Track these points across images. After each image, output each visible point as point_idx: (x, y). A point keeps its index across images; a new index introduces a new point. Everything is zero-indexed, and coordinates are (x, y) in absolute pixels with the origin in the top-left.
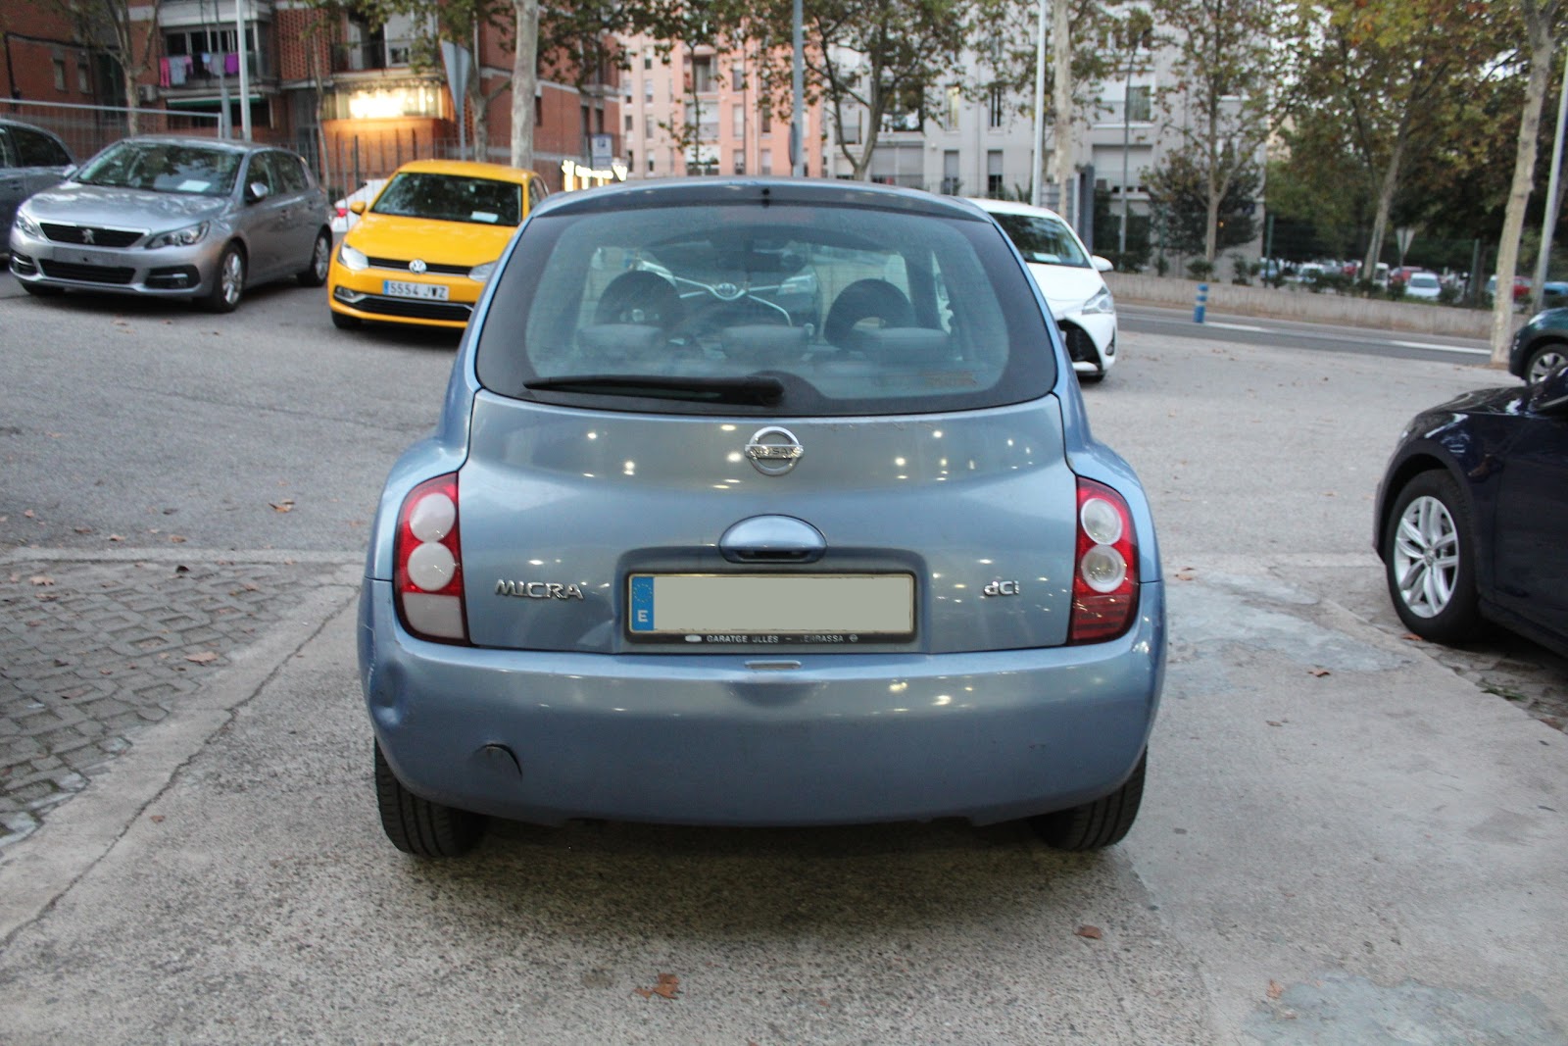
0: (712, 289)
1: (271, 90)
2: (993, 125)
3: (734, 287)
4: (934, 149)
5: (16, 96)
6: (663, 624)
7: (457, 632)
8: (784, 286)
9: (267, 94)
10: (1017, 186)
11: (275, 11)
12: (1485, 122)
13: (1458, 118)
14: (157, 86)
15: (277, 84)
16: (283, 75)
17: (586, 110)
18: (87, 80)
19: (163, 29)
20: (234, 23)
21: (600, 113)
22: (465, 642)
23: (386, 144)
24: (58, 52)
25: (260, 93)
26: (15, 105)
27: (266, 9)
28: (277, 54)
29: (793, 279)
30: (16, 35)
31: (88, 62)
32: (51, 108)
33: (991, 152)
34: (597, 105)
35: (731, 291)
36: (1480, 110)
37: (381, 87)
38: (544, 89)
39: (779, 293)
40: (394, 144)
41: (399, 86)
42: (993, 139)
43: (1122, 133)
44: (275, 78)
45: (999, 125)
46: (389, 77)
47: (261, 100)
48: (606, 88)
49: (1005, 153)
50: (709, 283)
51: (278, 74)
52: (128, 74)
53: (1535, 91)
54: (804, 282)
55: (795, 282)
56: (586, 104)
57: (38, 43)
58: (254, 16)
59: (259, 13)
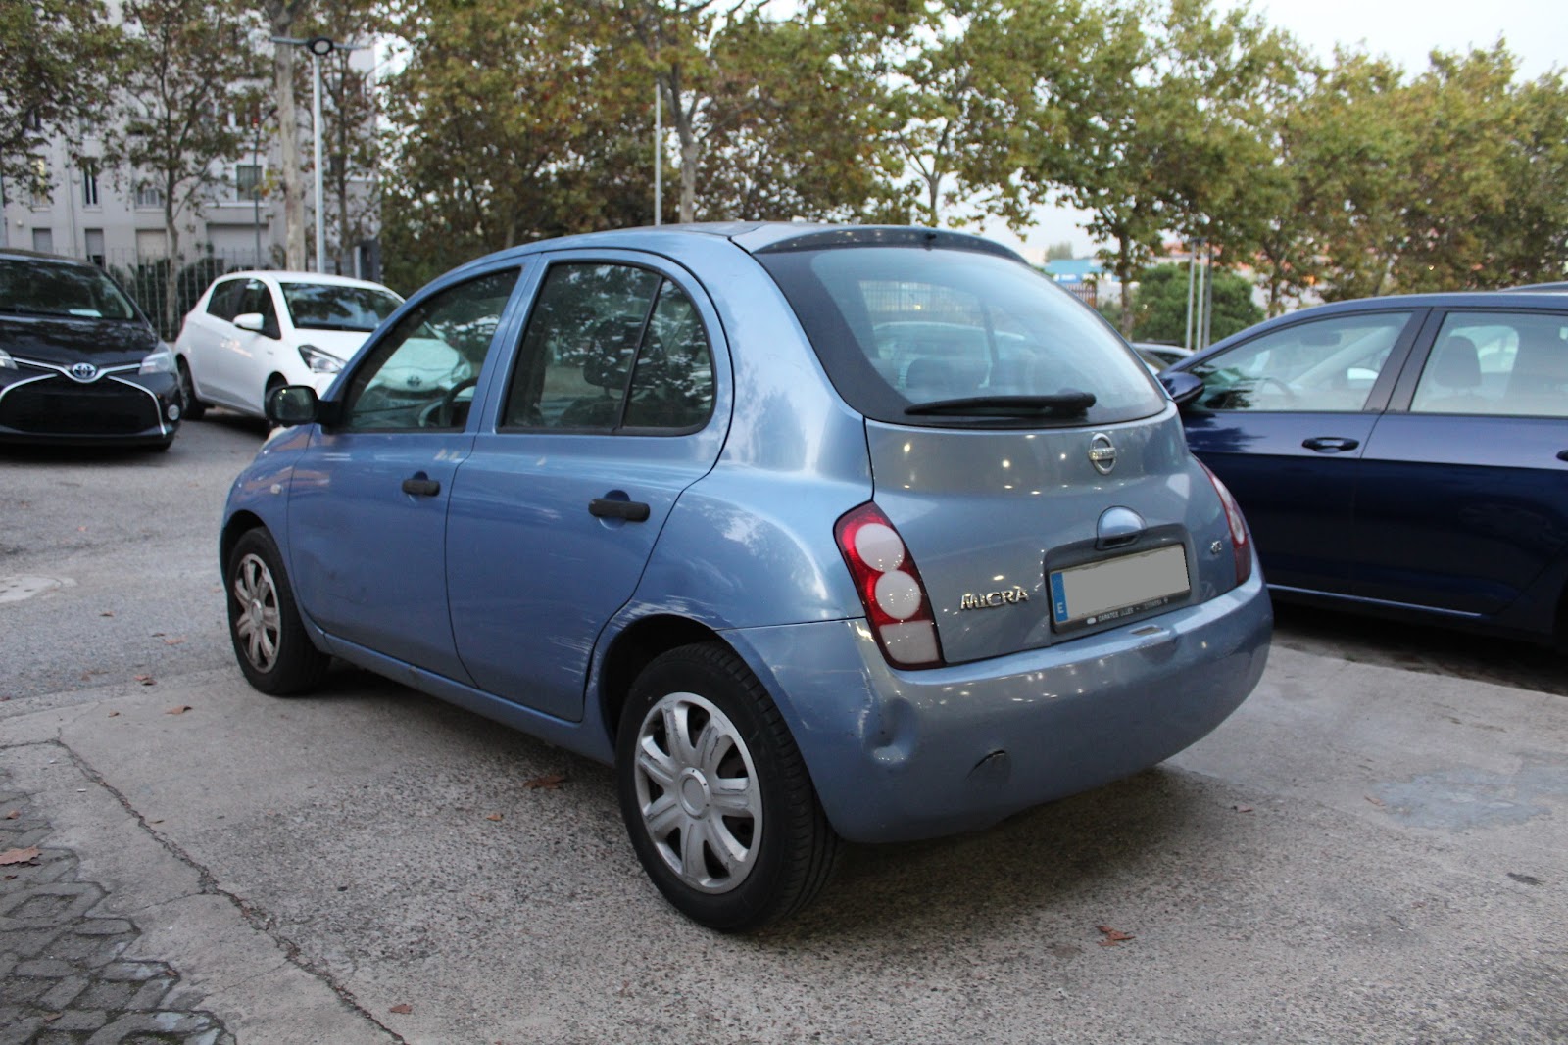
0: (65, 371)
2: (88, 201)
4: (20, 227)
6: (1074, 613)
7: (930, 654)
8: (144, 364)
10: (130, 266)
12: (588, 206)
13: (566, 202)
22: (940, 663)
29: (152, 357)
33: (88, 231)
35: (89, 372)
36: (583, 195)
39: (141, 372)
42: (89, 217)
43: (253, 212)
45: (95, 201)
49: (105, 232)
50: (62, 365)
53: (688, 180)
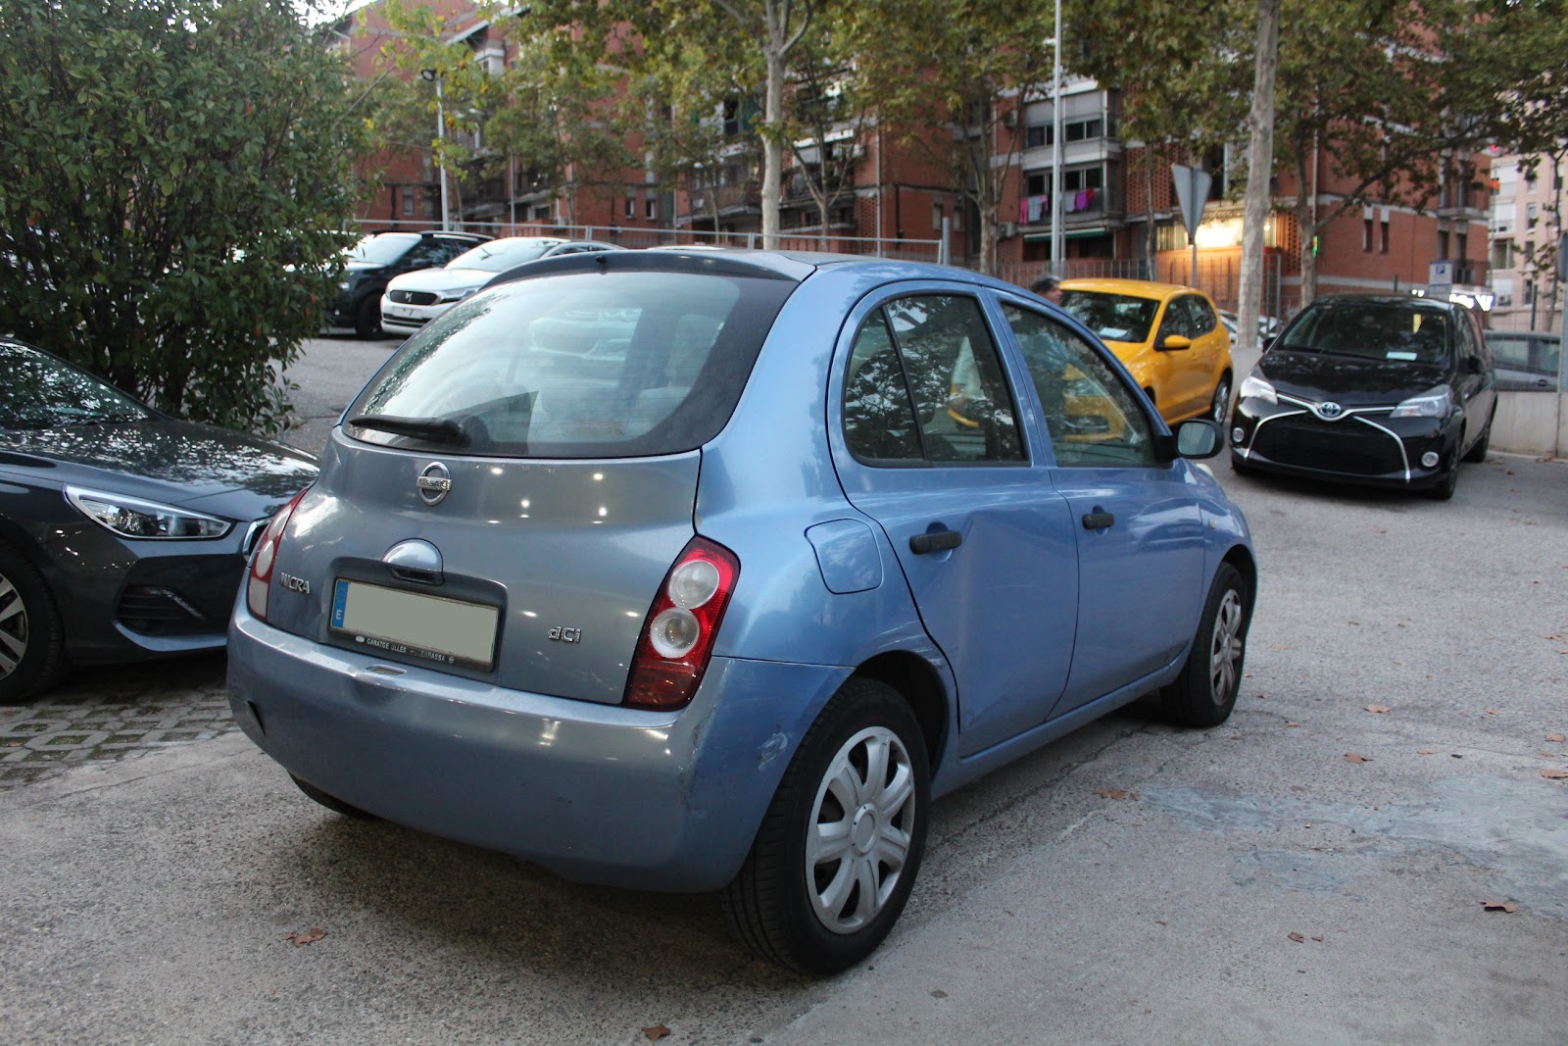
0: (1314, 408)
1: (1115, 223)
3: (1338, 407)
5: (900, 236)
6: (348, 625)
7: (263, 611)
8: (1399, 408)
9: (1111, 228)
11: (1124, 150)
14: (1017, 224)
15: (1122, 218)
16: (1129, 211)
17: (1444, 235)
18: (961, 218)
19: (1026, 172)
20: (1051, 168)
21: (1463, 238)
22: (265, 620)
23: (1217, 269)
24: (938, 197)
25: (1105, 227)
26: (899, 244)
27: (1116, 148)
28: (1124, 189)
29: (1413, 400)
30: (905, 185)
31: (963, 204)
32: (919, 244)
34: (1458, 230)
35: (1334, 411)
37: (1217, 218)
38: (1392, 214)
39: (1392, 415)
40: (1225, 269)
41: (1234, 216)
44: (1120, 212)
46: (1226, 208)
47: (1105, 233)
48: (1469, 211)
50: (1311, 401)
51: (1124, 208)
52: (983, 213)
54: (1430, 405)
55: (1416, 404)
56: (1446, 229)
57: (922, 191)
58: (1105, 155)
59: (1109, 152)
